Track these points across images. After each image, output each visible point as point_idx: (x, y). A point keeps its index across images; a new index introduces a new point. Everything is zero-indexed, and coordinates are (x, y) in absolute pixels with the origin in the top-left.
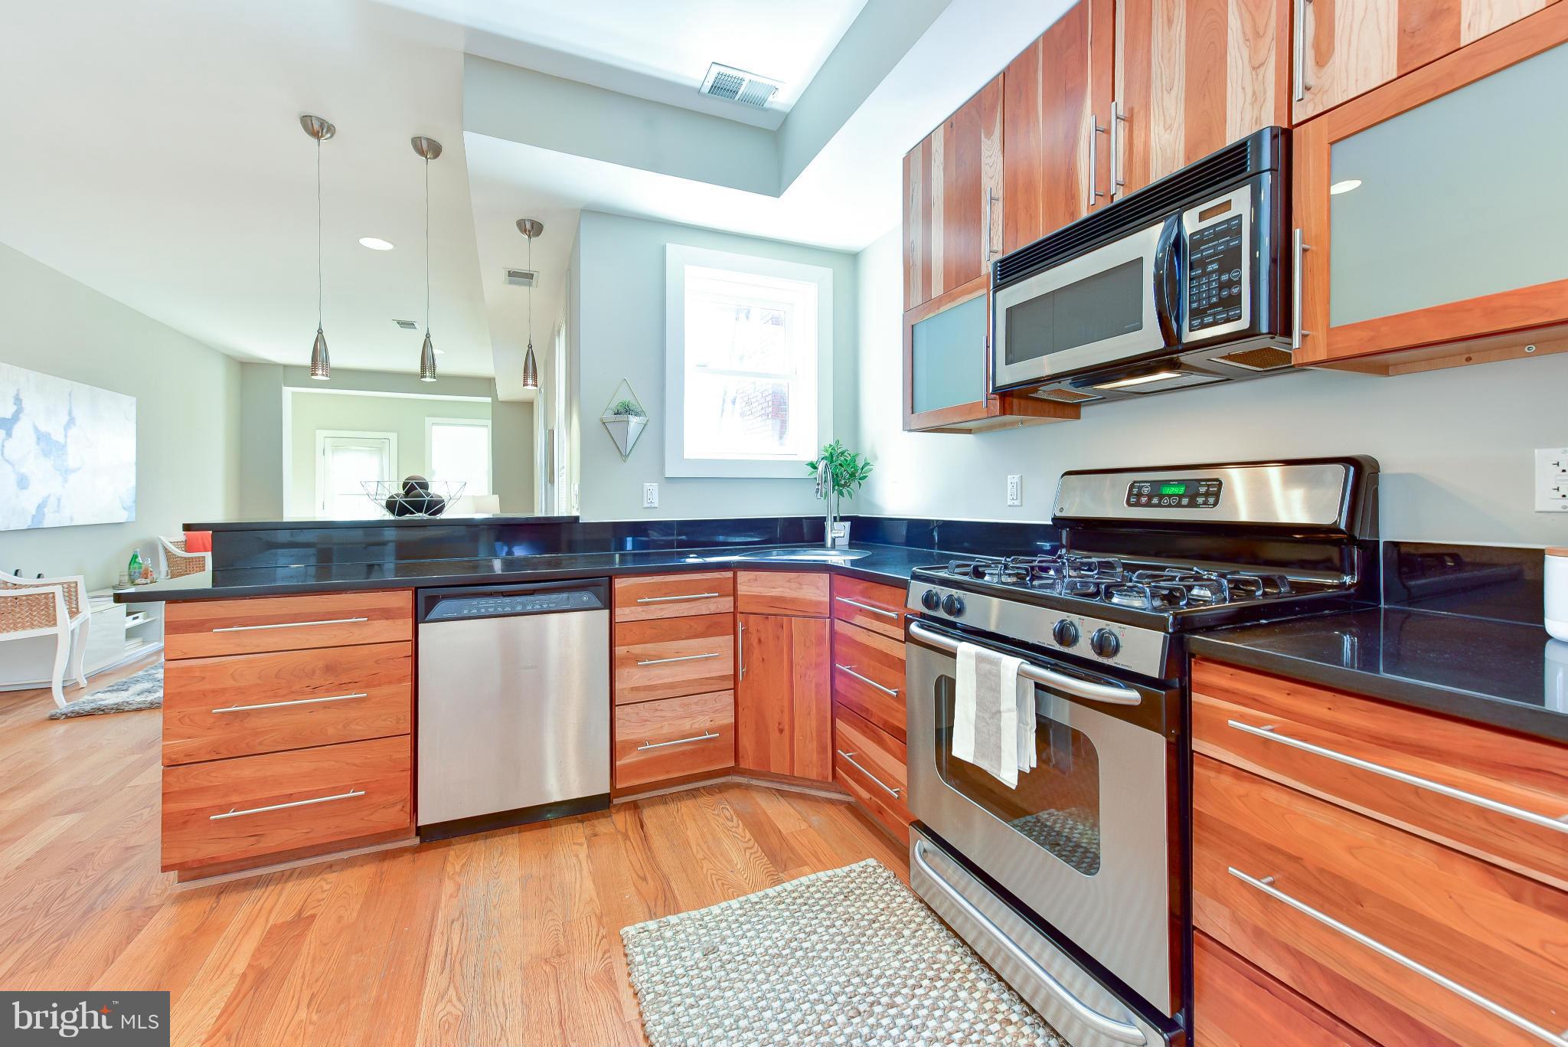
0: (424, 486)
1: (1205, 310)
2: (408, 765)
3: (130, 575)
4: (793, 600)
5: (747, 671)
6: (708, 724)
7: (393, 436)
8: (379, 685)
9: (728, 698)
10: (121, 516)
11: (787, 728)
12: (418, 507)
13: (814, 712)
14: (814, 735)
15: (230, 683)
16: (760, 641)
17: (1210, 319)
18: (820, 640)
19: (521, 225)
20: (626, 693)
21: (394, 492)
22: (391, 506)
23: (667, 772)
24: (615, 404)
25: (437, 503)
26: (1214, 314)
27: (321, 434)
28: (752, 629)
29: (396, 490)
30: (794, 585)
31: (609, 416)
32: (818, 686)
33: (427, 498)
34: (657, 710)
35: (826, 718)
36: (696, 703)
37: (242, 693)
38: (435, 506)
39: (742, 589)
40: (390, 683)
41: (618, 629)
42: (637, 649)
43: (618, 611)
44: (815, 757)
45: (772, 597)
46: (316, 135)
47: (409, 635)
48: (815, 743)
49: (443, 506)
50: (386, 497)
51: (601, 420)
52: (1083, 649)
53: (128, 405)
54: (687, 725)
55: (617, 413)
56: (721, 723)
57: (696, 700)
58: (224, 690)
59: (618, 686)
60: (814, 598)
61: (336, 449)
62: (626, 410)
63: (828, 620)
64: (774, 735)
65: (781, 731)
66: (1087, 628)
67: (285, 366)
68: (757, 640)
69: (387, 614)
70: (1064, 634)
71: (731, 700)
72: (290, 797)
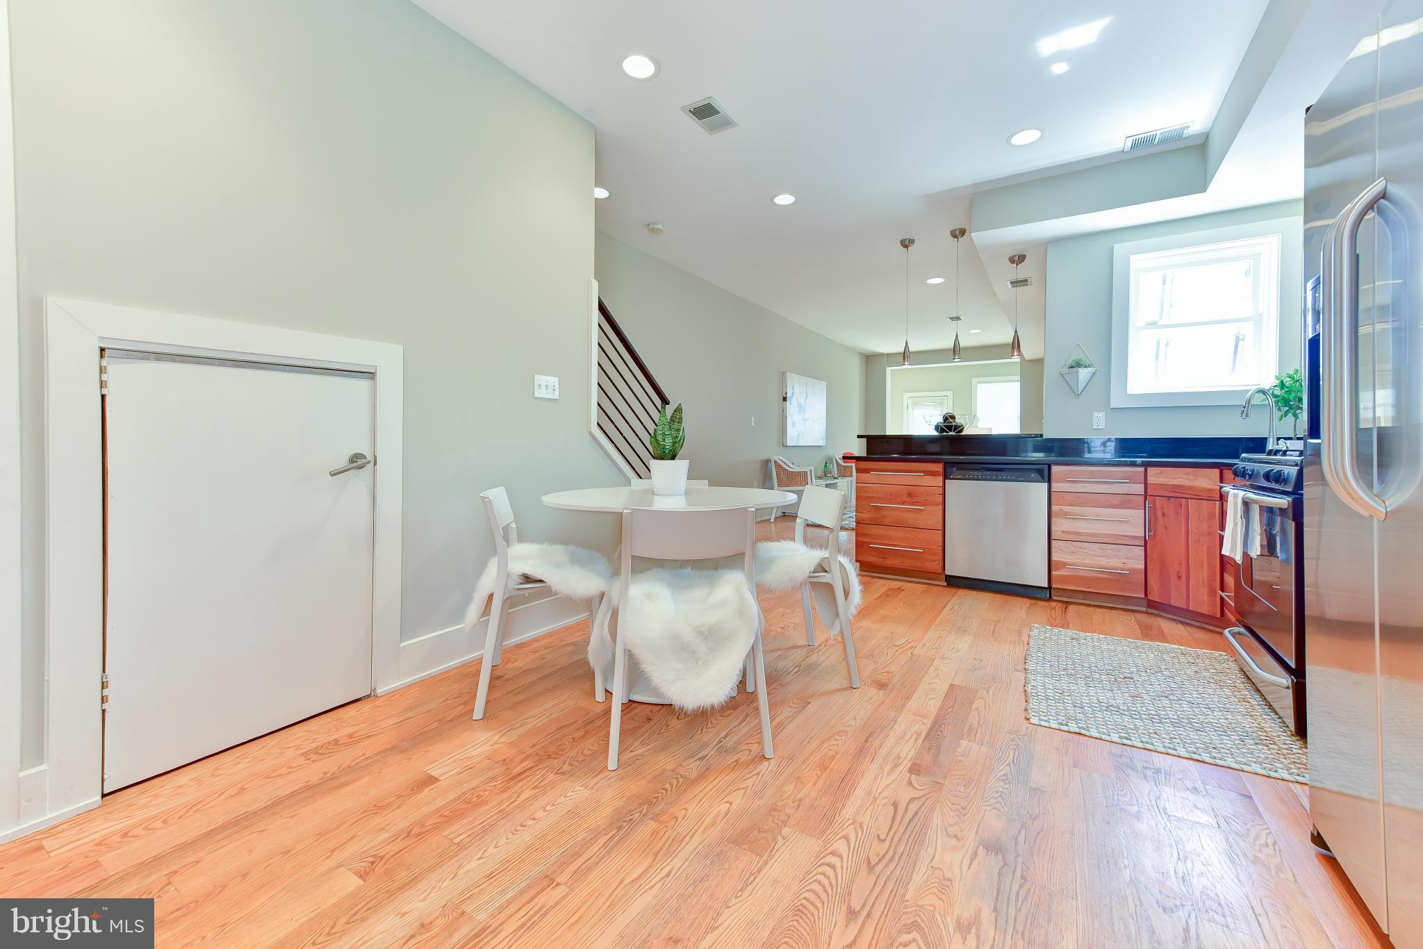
0: (953, 417)
2: (941, 544)
3: (824, 472)
4: (1190, 488)
5: (1155, 535)
6: (1121, 566)
7: (950, 394)
8: (929, 505)
9: (1141, 551)
10: (822, 443)
11: (1184, 575)
12: (950, 428)
13: (1205, 566)
14: (1206, 582)
15: (875, 495)
16: (1163, 515)
18: (1211, 516)
19: (1012, 260)
20: (1059, 533)
21: (938, 421)
22: (937, 428)
23: (1089, 587)
24: (1069, 363)
25: (960, 426)
27: (906, 395)
28: (1158, 506)
29: (940, 419)
30: (1192, 477)
31: (1065, 370)
32: (1209, 548)
33: (954, 424)
34: (1081, 548)
35: (1215, 572)
36: (1112, 550)
37: (879, 499)
38: (959, 428)
39: (1151, 480)
40: (933, 505)
41: (1053, 495)
42: (1067, 509)
43: (1053, 485)
44: (1206, 598)
45: (1173, 485)
46: (906, 247)
47: (941, 485)
48: (1206, 588)
49: (963, 428)
50: (935, 424)
51: (1060, 372)
53: (824, 385)
54: (1104, 562)
55: (1072, 367)
56: (1132, 566)
57: (1112, 548)
58: (873, 497)
59: (1054, 528)
60: (1206, 487)
61: (915, 405)
62: (1078, 364)
63: (1217, 503)
64: (1174, 580)
65: (1179, 577)
67: (888, 355)
68: (1161, 514)
69: (931, 473)
71: (1143, 553)
72: (895, 546)
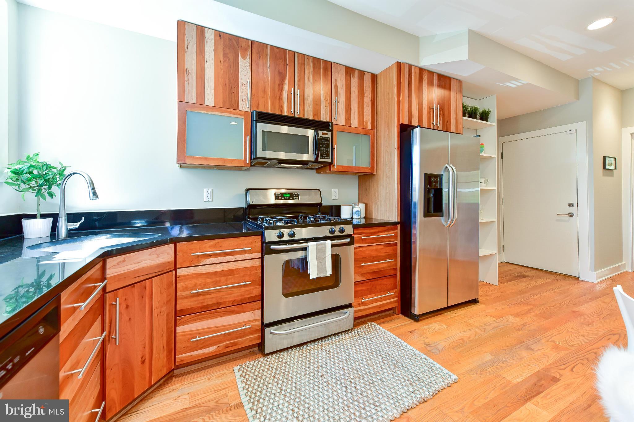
1: (323, 155)
14: (165, 346)
16: (127, 307)
17: (324, 157)
18: (170, 285)
26: (325, 157)
32: (168, 315)
39: (109, 273)
44: (165, 361)
52: (337, 233)
60: (167, 261)
63: (174, 271)
64: (137, 369)
66: (337, 228)
68: (125, 307)
70: (332, 232)
